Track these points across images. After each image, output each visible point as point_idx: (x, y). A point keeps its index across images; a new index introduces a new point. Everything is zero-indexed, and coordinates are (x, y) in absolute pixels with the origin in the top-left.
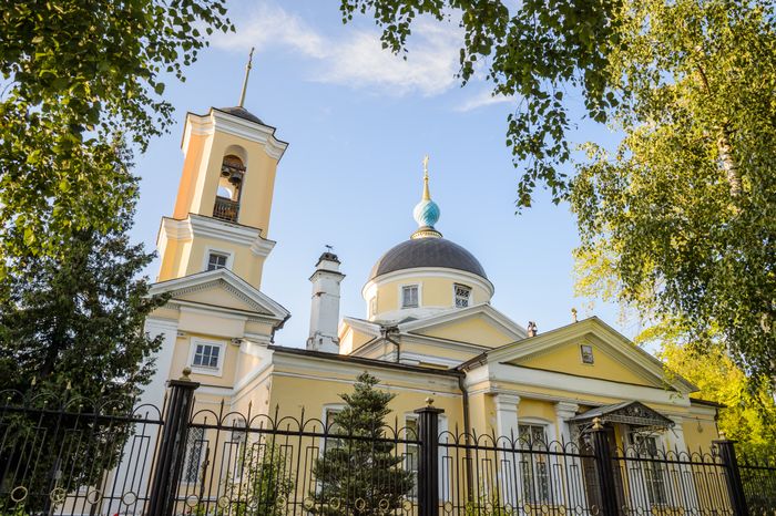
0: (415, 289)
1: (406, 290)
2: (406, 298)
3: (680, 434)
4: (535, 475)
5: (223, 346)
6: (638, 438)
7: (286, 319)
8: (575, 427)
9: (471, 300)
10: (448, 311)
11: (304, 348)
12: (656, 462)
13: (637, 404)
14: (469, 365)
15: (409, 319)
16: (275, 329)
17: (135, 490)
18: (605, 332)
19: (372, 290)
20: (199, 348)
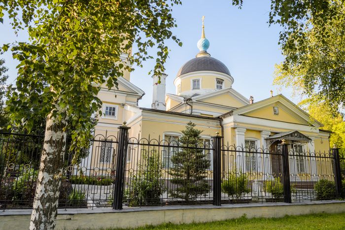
0: (198, 81)
1: (194, 81)
2: (194, 85)
3: (313, 144)
4: (251, 160)
5: (117, 107)
6: (295, 146)
7: (143, 95)
8: (269, 141)
9: (223, 86)
10: (213, 91)
11: (151, 108)
12: (301, 156)
13: (297, 132)
14: (225, 115)
15: (196, 95)
16: (138, 99)
17: (86, 166)
18: (285, 101)
19: (178, 81)
20: (107, 108)
